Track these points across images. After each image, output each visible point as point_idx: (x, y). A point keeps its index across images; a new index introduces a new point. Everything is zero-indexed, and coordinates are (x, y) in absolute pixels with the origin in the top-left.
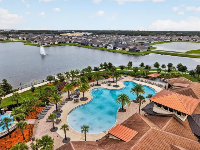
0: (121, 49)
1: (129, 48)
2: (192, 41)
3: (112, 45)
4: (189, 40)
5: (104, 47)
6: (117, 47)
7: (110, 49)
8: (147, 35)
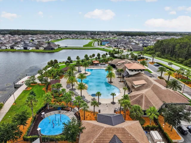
0: (34, 48)
1: (43, 47)
2: (75, 38)
3: (19, 46)
4: (73, 38)
5: (10, 48)
6: (29, 47)
7: (19, 50)
8: (36, 34)
